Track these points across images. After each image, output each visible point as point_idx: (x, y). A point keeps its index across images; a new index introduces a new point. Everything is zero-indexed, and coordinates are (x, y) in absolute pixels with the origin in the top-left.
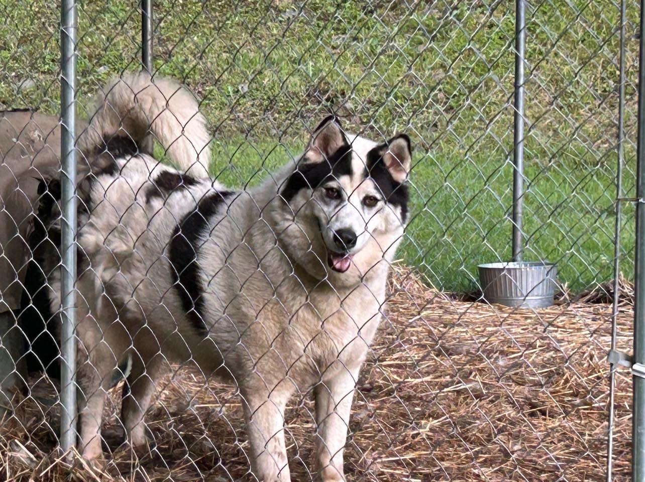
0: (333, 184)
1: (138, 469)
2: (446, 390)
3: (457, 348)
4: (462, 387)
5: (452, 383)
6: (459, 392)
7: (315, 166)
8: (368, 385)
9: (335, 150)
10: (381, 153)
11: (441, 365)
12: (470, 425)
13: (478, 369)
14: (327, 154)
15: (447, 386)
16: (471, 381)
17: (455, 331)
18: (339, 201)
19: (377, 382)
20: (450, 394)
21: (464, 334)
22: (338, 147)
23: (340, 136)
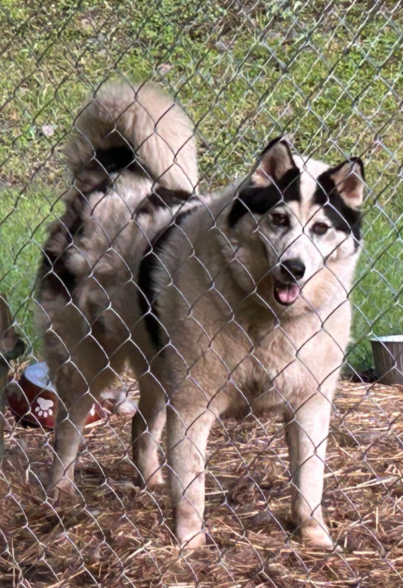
0: (280, 210)
1: (22, 583)
2: (359, 486)
3: (363, 437)
4: (378, 483)
5: (366, 478)
6: (374, 489)
7: (260, 190)
8: (267, 483)
9: (283, 174)
10: (332, 177)
11: (347, 457)
12: (395, 526)
13: (395, 462)
14: (274, 177)
15: (360, 482)
16: (387, 476)
17: (355, 416)
18: (286, 228)
19: (277, 478)
20: (365, 490)
21: (367, 420)
22: (286, 171)
23: (288, 158)
